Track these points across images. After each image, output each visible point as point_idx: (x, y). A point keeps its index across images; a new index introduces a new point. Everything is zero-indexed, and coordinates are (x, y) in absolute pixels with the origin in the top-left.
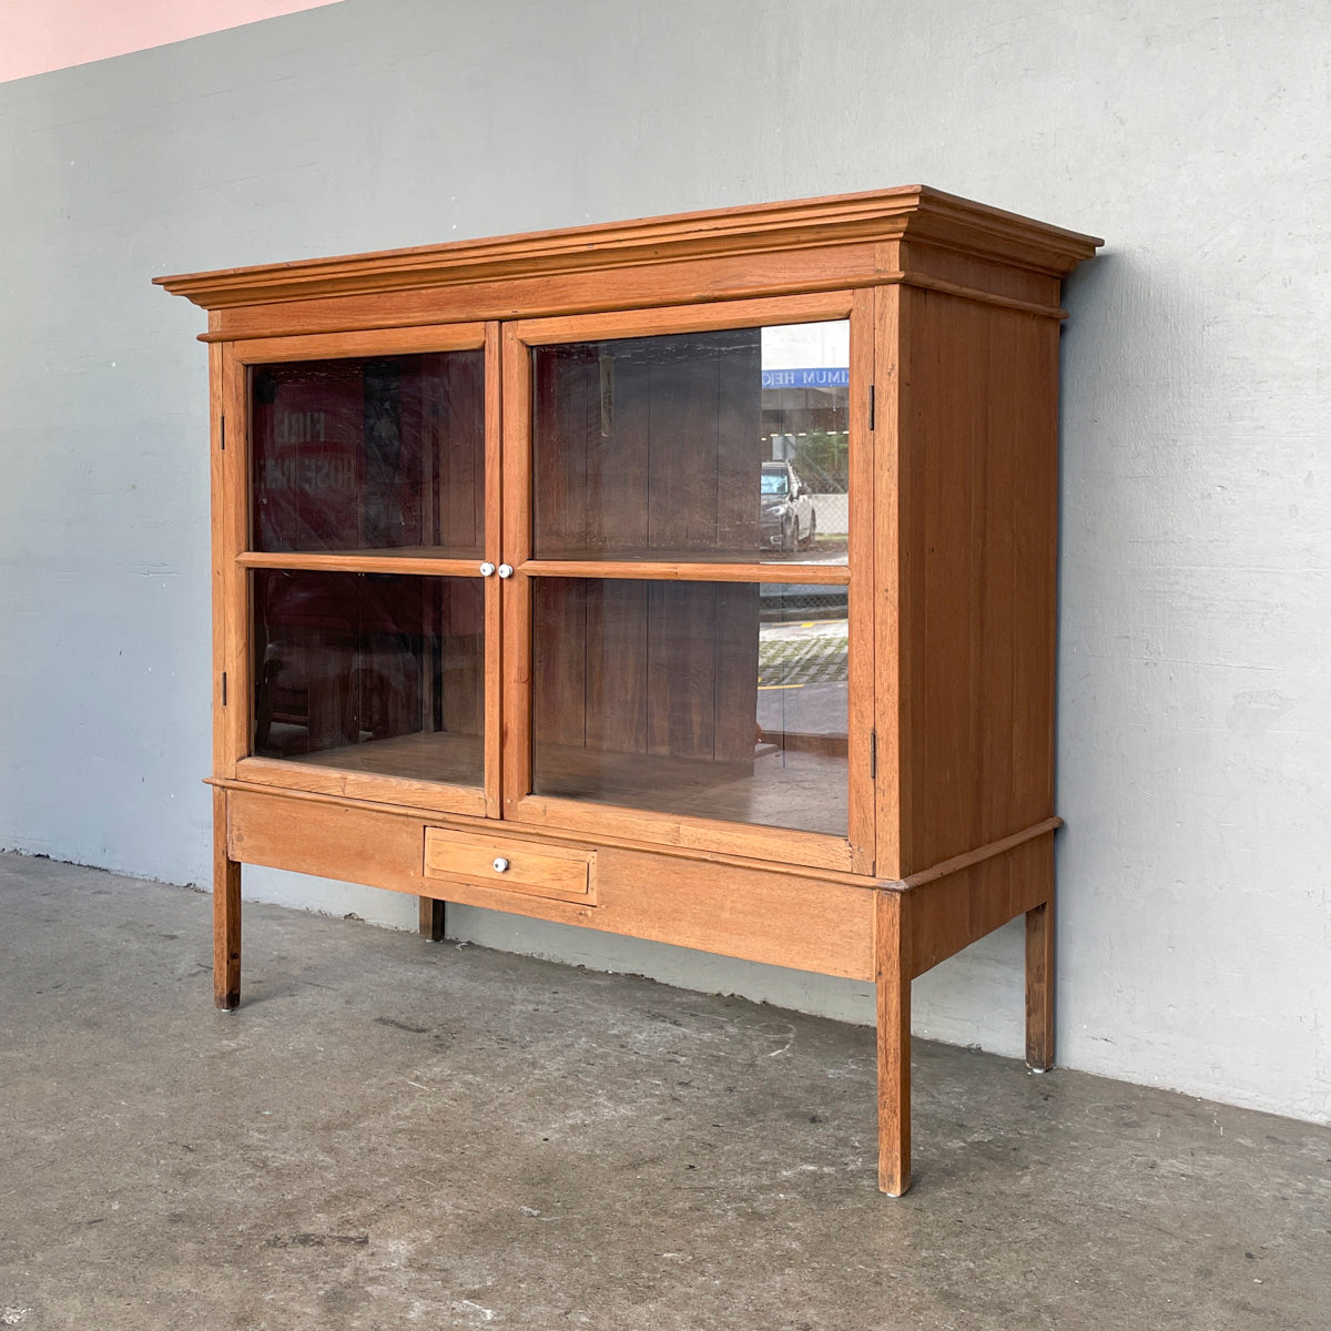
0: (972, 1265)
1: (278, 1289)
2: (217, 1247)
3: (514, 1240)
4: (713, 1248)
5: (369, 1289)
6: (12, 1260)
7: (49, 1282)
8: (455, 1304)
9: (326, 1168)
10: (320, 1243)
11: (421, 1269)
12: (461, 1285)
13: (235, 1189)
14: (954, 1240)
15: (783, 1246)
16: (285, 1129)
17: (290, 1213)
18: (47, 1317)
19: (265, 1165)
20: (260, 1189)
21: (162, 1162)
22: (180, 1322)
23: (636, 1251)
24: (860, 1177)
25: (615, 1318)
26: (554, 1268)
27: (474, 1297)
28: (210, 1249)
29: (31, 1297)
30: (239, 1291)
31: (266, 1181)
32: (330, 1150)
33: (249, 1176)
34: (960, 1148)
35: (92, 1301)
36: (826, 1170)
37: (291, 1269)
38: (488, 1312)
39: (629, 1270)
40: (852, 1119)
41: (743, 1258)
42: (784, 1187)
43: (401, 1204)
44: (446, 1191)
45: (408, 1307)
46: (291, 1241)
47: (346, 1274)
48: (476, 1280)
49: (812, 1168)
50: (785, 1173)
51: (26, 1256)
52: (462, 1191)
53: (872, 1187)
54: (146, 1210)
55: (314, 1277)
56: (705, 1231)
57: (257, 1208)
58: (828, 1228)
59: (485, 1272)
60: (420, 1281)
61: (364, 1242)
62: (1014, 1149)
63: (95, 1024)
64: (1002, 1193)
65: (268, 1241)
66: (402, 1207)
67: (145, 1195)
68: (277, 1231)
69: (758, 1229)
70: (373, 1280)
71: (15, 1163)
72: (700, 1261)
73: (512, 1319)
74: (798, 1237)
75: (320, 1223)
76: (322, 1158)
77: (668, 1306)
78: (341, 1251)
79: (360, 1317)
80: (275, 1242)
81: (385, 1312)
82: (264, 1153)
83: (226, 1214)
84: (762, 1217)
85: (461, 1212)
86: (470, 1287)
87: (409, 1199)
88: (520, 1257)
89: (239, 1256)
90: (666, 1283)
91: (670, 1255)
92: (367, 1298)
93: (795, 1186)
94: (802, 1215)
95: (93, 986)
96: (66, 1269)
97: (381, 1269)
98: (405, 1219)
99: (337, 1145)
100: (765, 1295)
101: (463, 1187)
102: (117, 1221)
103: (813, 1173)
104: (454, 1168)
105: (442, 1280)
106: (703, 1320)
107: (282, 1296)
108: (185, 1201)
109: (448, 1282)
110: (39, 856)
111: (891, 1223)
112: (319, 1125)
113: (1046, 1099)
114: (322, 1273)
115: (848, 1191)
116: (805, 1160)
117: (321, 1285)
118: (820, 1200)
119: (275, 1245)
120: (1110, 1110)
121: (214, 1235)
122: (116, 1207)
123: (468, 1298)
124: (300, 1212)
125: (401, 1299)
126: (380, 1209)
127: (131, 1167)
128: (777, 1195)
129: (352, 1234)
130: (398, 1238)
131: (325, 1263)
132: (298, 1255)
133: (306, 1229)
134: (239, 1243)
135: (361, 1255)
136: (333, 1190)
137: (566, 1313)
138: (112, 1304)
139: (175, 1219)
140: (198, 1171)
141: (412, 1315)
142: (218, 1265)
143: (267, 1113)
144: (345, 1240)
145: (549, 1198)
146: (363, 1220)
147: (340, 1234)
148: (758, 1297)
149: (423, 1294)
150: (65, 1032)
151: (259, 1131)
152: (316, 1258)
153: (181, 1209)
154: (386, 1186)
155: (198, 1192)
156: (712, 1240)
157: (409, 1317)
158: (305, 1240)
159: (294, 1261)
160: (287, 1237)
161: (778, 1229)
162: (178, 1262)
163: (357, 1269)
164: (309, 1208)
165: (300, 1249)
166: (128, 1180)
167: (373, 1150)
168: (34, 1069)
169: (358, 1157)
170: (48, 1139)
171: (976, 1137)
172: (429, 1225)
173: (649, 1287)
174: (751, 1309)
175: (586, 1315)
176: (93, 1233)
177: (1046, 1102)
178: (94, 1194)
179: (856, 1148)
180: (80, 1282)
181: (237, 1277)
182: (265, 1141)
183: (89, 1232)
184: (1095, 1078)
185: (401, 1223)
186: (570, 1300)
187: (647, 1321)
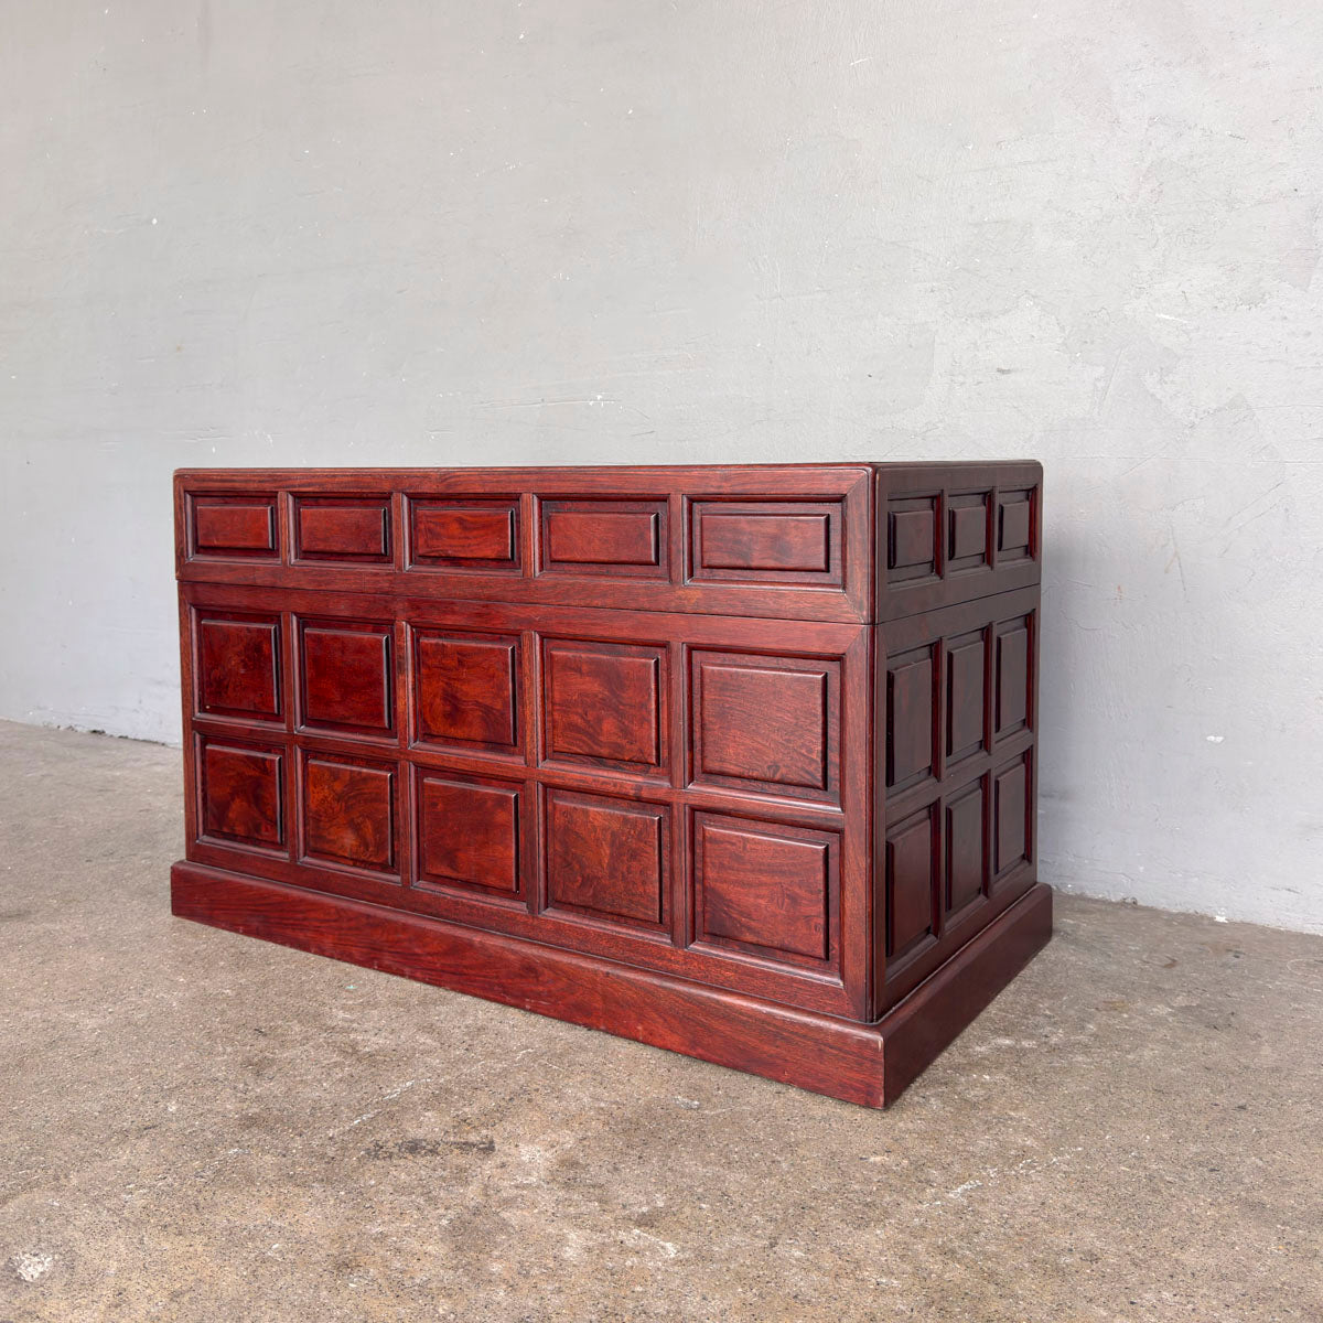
0: (1260, 1163)
1: (386, 1218)
2: (303, 1161)
3: (674, 1142)
4: (929, 1148)
5: (505, 1215)
6: (38, 1184)
7: (85, 1215)
8: (622, 1235)
9: (428, 1052)
10: (433, 1152)
11: (567, 1185)
12: (624, 1207)
13: (319, 1081)
14: (1221, 1129)
15: (1015, 1143)
16: (375, 1006)
17: (392, 1113)
18: (80, 1269)
19: (355, 1052)
20: (351, 1081)
21: (229, 1050)
22: (261, 1271)
23: (834, 1154)
24: (1070, 1053)
25: (836, 1250)
26: (735, 1179)
27: (646, 1225)
28: (294, 1164)
29: (59, 1237)
30: (336, 1224)
31: (358, 1070)
32: (430, 1029)
33: (336, 1064)
34: (1170, 1014)
35: (141, 1241)
36: (1025, 1044)
37: (400, 1189)
38: (669, 1245)
39: (836, 1180)
40: (1029, 982)
41: (972, 1160)
42: (985, 1067)
43: (527, 1097)
44: (579, 1079)
45: (561, 1240)
46: (396, 1150)
47: (472, 1193)
48: (641, 1198)
49: (1007, 1042)
50: (978, 1049)
51: (57, 1179)
52: (599, 1078)
53: (1091, 1064)
54: (210, 1111)
55: (432, 1200)
56: (910, 1126)
57: (349, 1107)
58: (1060, 1117)
59: (651, 1188)
60: (570, 1202)
61: (488, 1148)
62: (1233, 1014)
63: (151, 893)
64: (1247, 1068)
65: (368, 1151)
66: (530, 1100)
67: (208, 1093)
68: (378, 1137)
69: (974, 1121)
70: (508, 1203)
71: (50, 1054)
72: (919, 1167)
73: (703, 1257)
74: (1027, 1130)
75: (430, 1125)
76: (422, 1040)
77: (902, 1231)
78: (462, 1161)
79: (500, 1257)
80: (377, 1151)
81: (532, 1249)
82: (352, 1036)
83: (312, 1115)
84: (974, 1106)
85: (602, 1105)
86: (636, 1208)
87: (537, 1090)
88: (692, 1166)
89: (331, 1170)
90: (888, 1199)
91: (878, 1159)
92: (504, 1226)
93: (999, 1066)
94: (1022, 1101)
95: (148, 853)
96: (108, 1196)
97: (517, 1187)
98: (536, 1116)
99: (439, 1024)
100: (1020, 1212)
101: (600, 1073)
102: (174, 1126)
103: (1010, 1047)
104: (585, 1050)
105: (600, 1201)
106: (953, 1252)
107: (392, 1228)
108: (259, 1099)
109: (606, 1202)
110: (94, 732)
111: (1135, 1110)
112: (415, 1001)
113: (1238, 957)
114: (442, 1194)
115: (1066, 1071)
116: (996, 1032)
117: (442, 1211)
118: (1035, 1081)
119: (376, 1156)
120: (1315, 966)
121: (298, 1143)
122: (173, 1108)
123: (639, 1224)
124: (404, 1110)
125: (550, 1229)
126: (503, 1103)
127: (191, 1057)
128: (981, 1076)
129: (473, 1138)
130: (532, 1141)
131: (444, 1179)
132: (406, 1171)
133: (413, 1132)
134: (331, 1154)
135: (489, 1166)
136: (442, 1081)
137: (772, 1246)
138: (167, 1246)
139: (249, 1122)
140: (273, 1060)
141: (570, 1253)
142: (304, 1185)
143: (352, 987)
144: (465, 1147)
145: (706, 1085)
146: (483, 1119)
147: (459, 1140)
148: (1012, 1215)
149: (577, 1221)
150: (116, 902)
151: (343, 1008)
152: (430, 1172)
153: (255, 1110)
154: (504, 1074)
155: (276, 1088)
156: (922, 1136)
157: (566, 1256)
158: (414, 1147)
159: (403, 1176)
160: (391, 1144)
161: (1003, 1120)
162: (253, 1183)
163: (486, 1187)
164: (414, 1103)
165: (409, 1161)
166: (189, 1073)
167: (481, 1029)
168: (79, 942)
169: (466, 1038)
170: (91, 1023)
171: (1181, 1001)
172: (567, 1123)
173: (867, 1205)
174: (1011, 1232)
175: (798, 1247)
176: (144, 1145)
177: (1236, 960)
178: (146, 1091)
179: (1050, 1017)
180: (126, 1213)
181: (332, 1202)
182: (352, 1021)
183: (140, 1143)
184: (1277, 932)
185: (532, 1122)
186: (771, 1227)
187: (881, 1253)
